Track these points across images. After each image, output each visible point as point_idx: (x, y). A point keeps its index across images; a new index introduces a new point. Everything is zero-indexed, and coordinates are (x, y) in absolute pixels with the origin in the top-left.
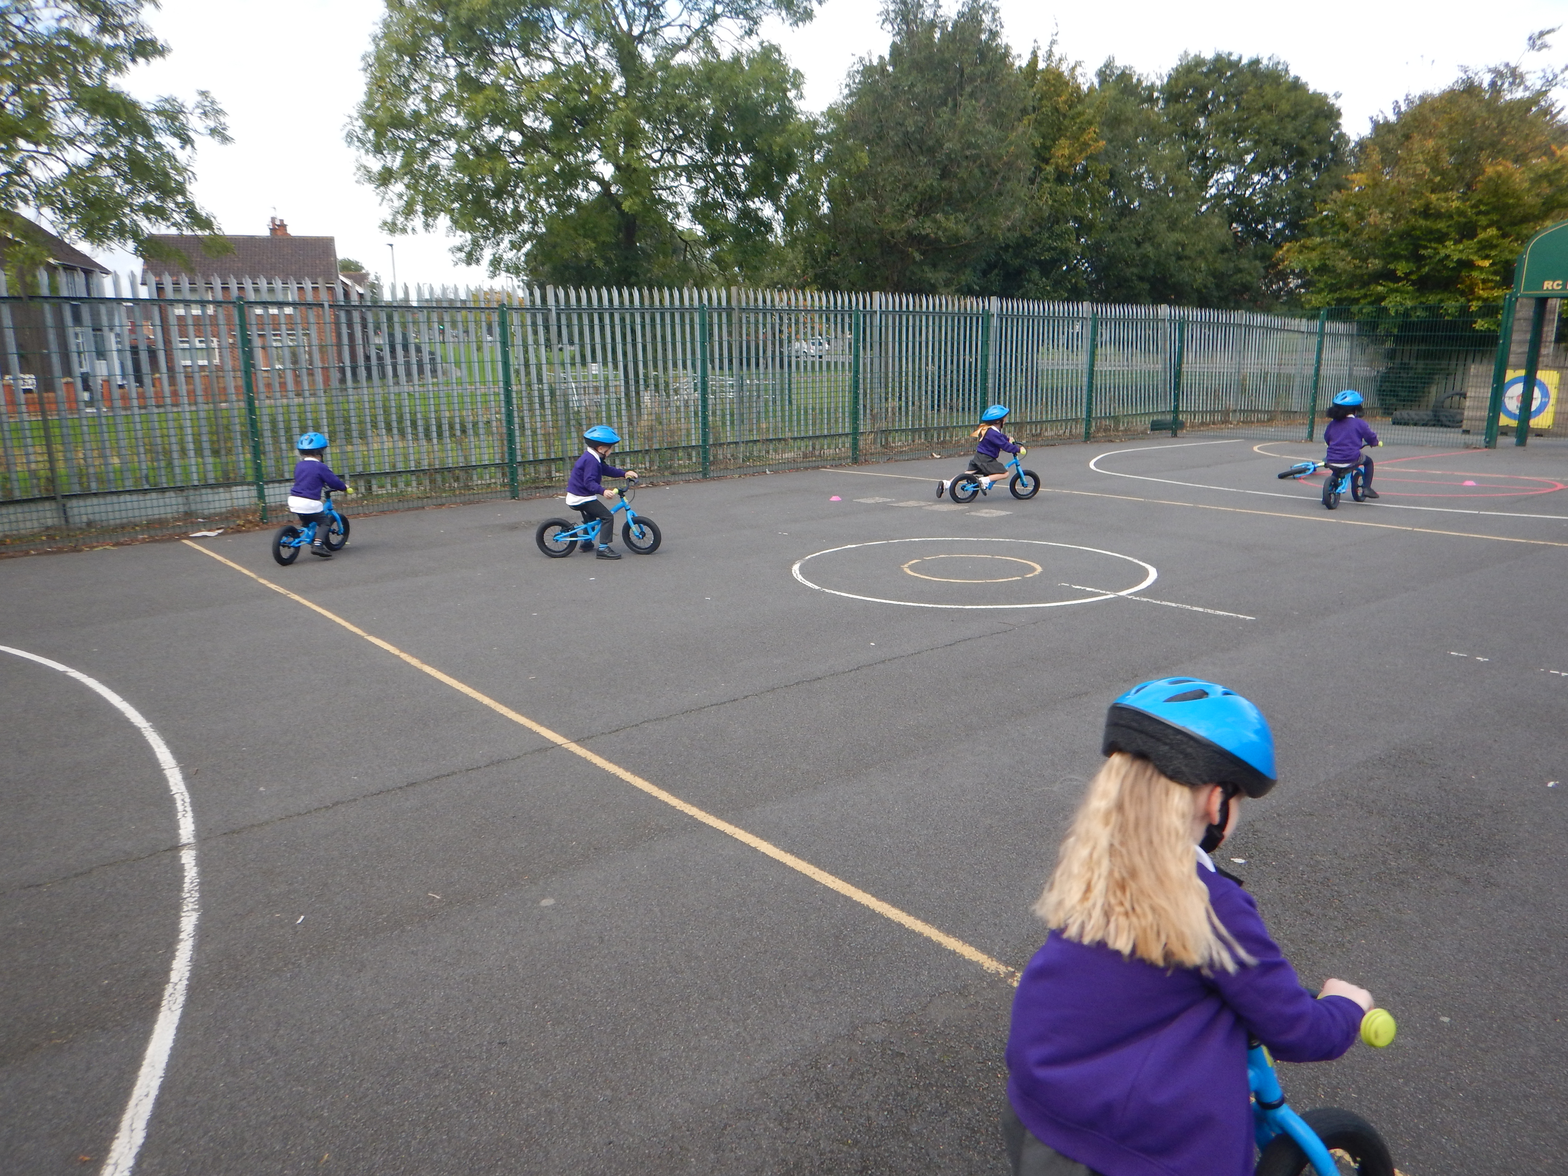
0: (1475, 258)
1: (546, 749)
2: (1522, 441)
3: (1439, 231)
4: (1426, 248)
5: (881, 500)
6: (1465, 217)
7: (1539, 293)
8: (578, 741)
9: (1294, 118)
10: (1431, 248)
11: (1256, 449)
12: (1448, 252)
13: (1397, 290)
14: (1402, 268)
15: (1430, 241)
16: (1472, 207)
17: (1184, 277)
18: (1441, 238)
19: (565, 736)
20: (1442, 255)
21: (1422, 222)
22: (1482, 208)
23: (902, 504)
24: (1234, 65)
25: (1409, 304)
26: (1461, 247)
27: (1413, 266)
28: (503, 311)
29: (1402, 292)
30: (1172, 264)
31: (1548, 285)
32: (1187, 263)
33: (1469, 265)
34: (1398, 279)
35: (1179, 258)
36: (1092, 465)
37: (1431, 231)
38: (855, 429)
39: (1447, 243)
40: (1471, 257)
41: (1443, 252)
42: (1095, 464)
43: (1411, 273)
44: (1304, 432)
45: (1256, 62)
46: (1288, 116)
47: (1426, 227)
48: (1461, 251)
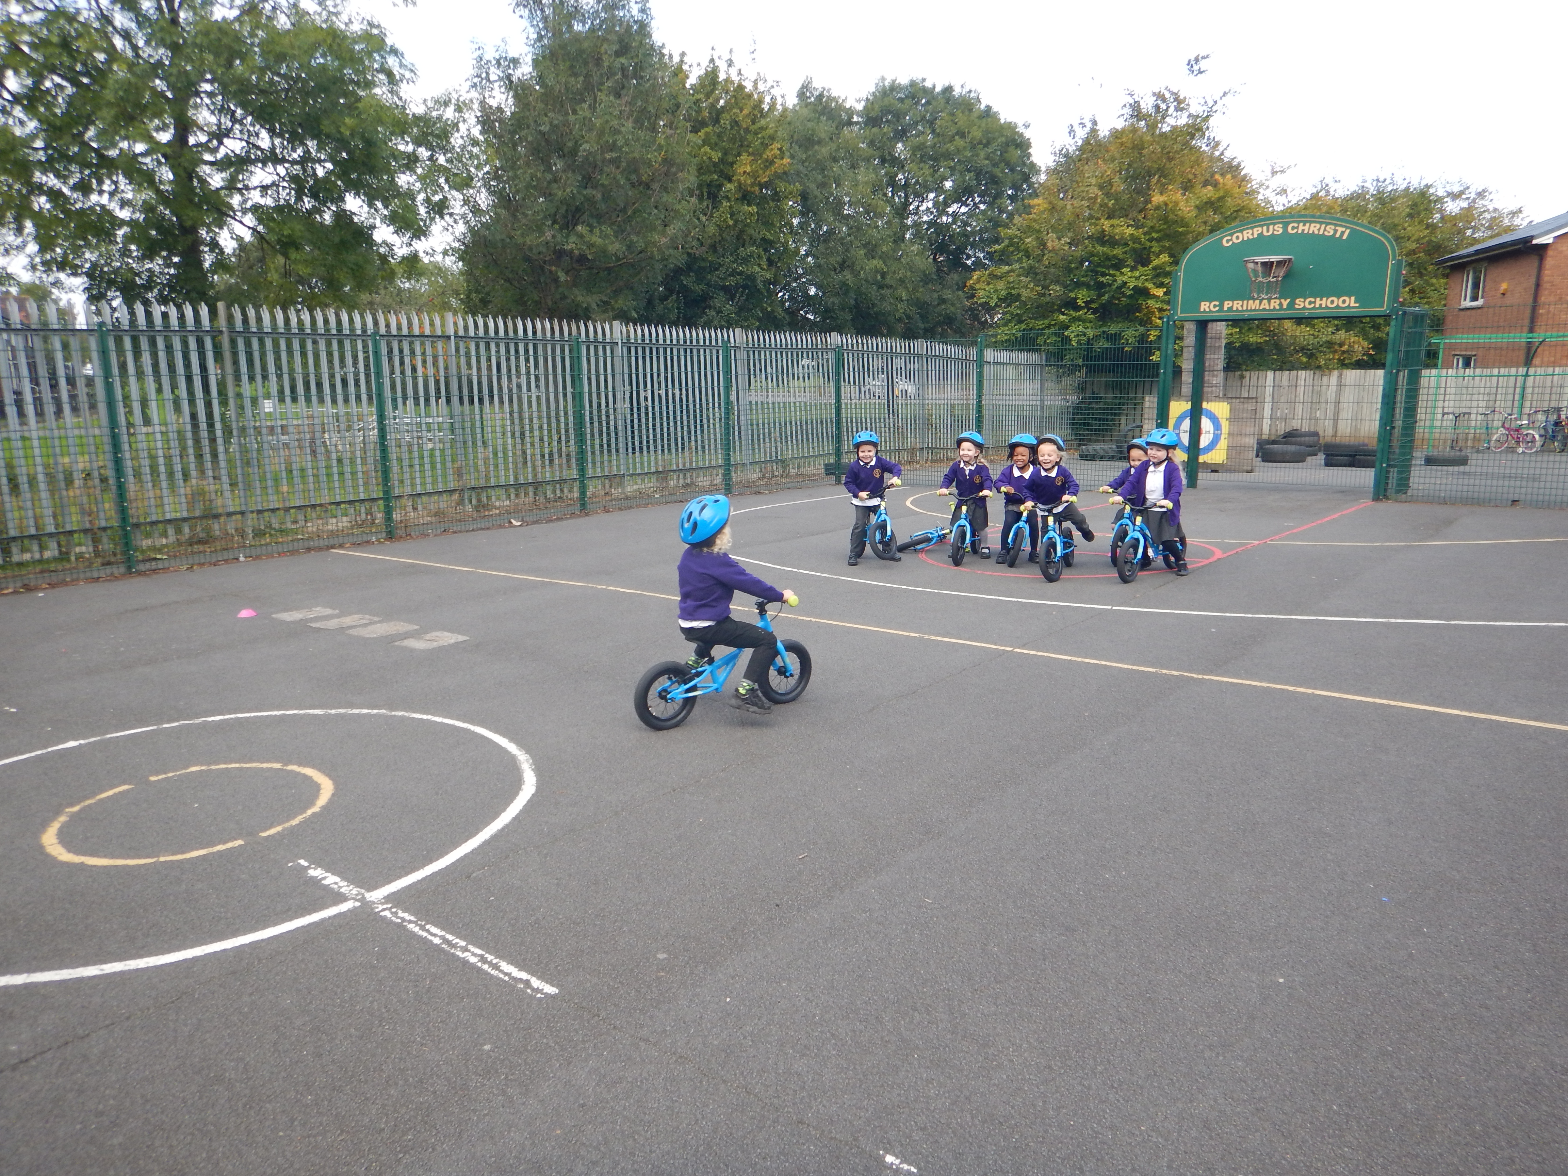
0: (1150, 285)
3: (1115, 256)
4: (1104, 275)
5: (315, 613)
6: (1140, 243)
7: (1197, 315)
9: (986, 145)
10: (1110, 275)
12: (1125, 279)
13: (1079, 319)
14: (1082, 296)
15: (1108, 268)
16: (1145, 234)
17: (886, 306)
18: (1118, 265)
20: (1119, 282)
21: (1100, 249)
22: (1155, 235)
23: (330, 623)
24: (928, 92)
25: (1091, 333)
26: (1137, 274)
27: (1093, 294)
29: (1084, 321)
30: (873, 291)
31: (1204, 306)
32: (887, 292)
33: (1143, 292)
34: (1077, 308)
35: (881, 287)
37: (1108, 258)
38: (387, 492)
39: (1124, 270)
40: (1147, 284)
41: (1120, 279)
43: (1092, 301)
45: (948, 90)
46: (980, 143)
47: (1104, 254)
48: (1137, 278)
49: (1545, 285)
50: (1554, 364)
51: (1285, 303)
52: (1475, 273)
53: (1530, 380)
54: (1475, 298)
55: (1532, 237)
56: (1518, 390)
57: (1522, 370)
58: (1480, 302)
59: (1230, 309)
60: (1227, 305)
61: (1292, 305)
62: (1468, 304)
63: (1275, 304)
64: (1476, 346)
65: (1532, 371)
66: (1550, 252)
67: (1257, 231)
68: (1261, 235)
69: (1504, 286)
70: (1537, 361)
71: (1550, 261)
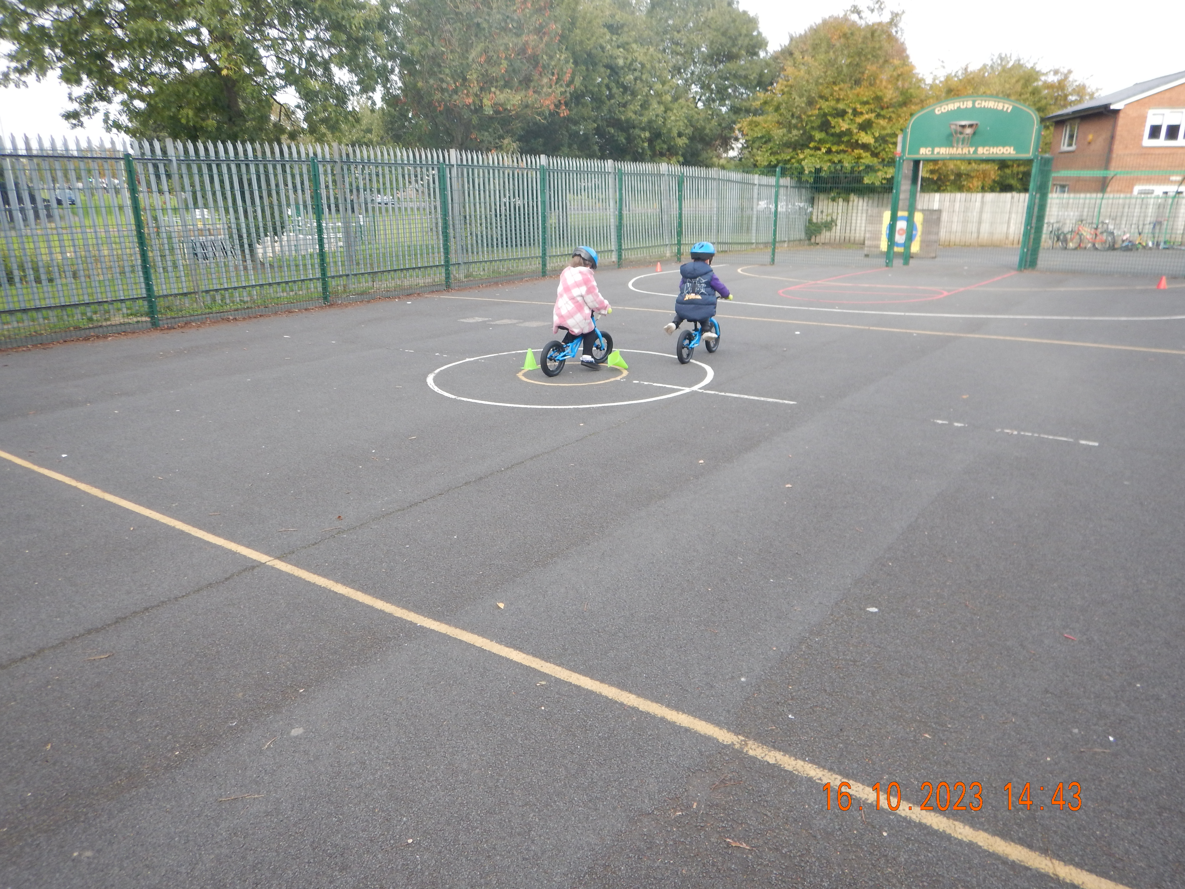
1: (253, 568)
2: (906, 263)
5: (480, 320)
7: (916, 157)
8: (281, 558)
11: (739, 271)
19: (267, 553)
23: (498, 322)
28: (129, 161)
31: (923, 151)
36: (630, 285)
38: (447, 261)
42: (633, 285)
44: (767, 258)
49: (1118, 138)
50: (1121, 191)
51: (972, 150)
52: (1071, 127)
53: (1104, 201)
54: (1070, 145)
55: (1110, 104)
56: (1096, 210)
57: (1100, 195)
58: (1073, 148)
59: (938, 153)
60: (937, 150)
61: (975, 152)
62: (1065, 148)
63: (966, 150)
64: (1067, 178)
65: (1106, 195)
66: (1121, 115)
67: (957, 105)
68: (959, 108)
69: (1090, 137)
70: (1109, 189)
71: (1121, 120)
